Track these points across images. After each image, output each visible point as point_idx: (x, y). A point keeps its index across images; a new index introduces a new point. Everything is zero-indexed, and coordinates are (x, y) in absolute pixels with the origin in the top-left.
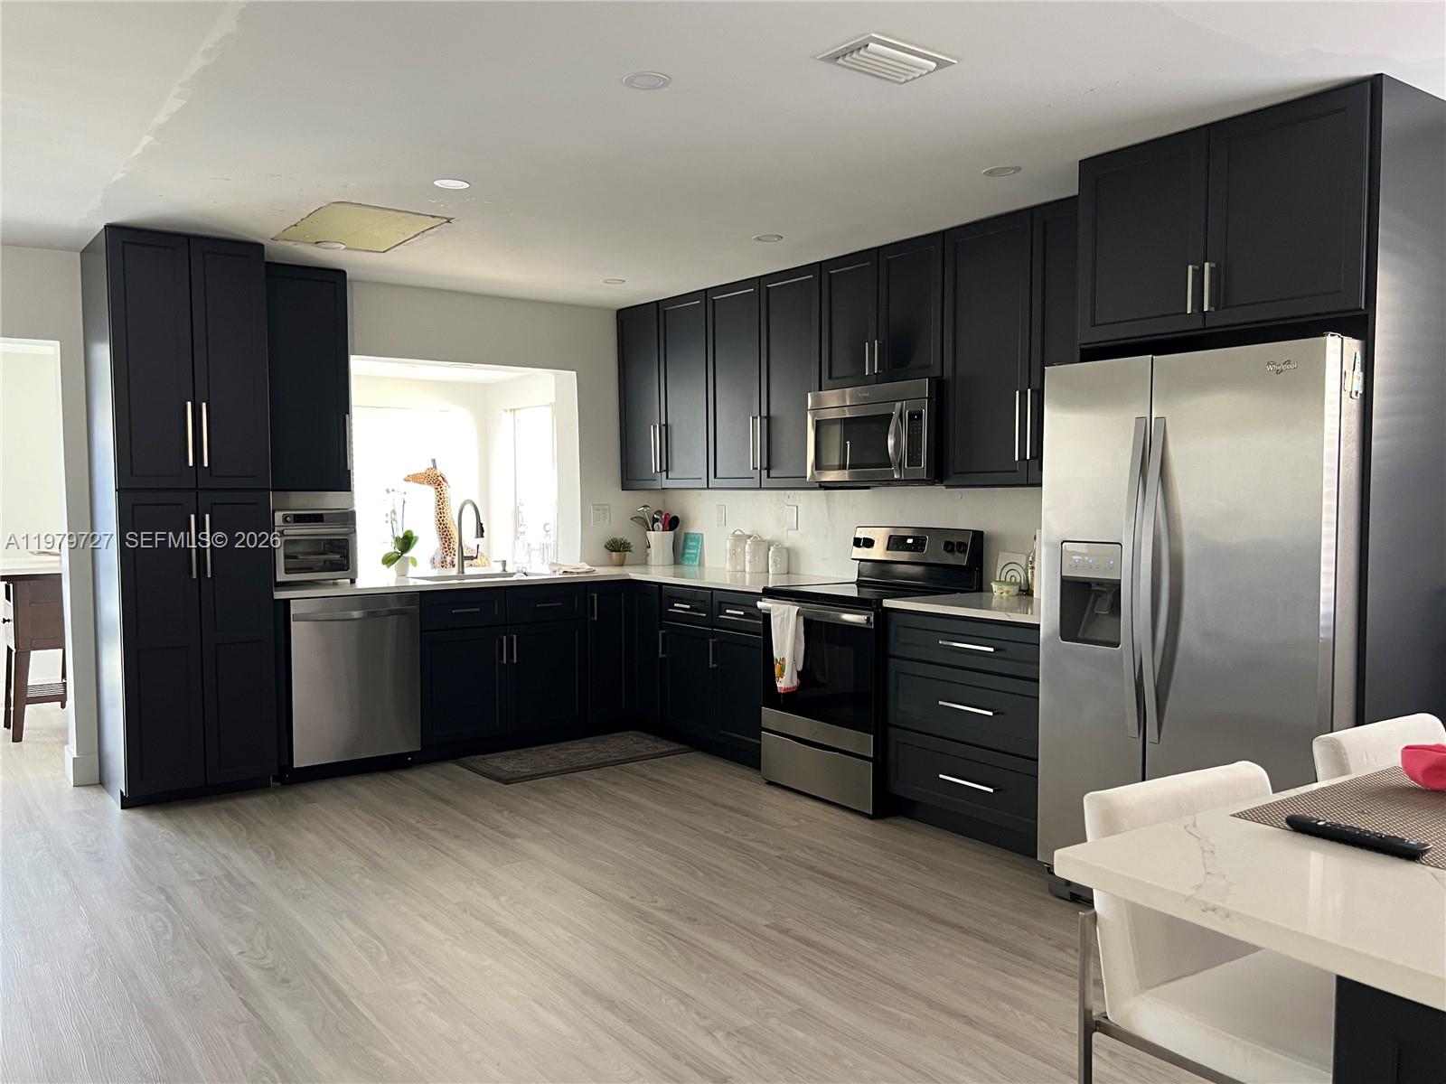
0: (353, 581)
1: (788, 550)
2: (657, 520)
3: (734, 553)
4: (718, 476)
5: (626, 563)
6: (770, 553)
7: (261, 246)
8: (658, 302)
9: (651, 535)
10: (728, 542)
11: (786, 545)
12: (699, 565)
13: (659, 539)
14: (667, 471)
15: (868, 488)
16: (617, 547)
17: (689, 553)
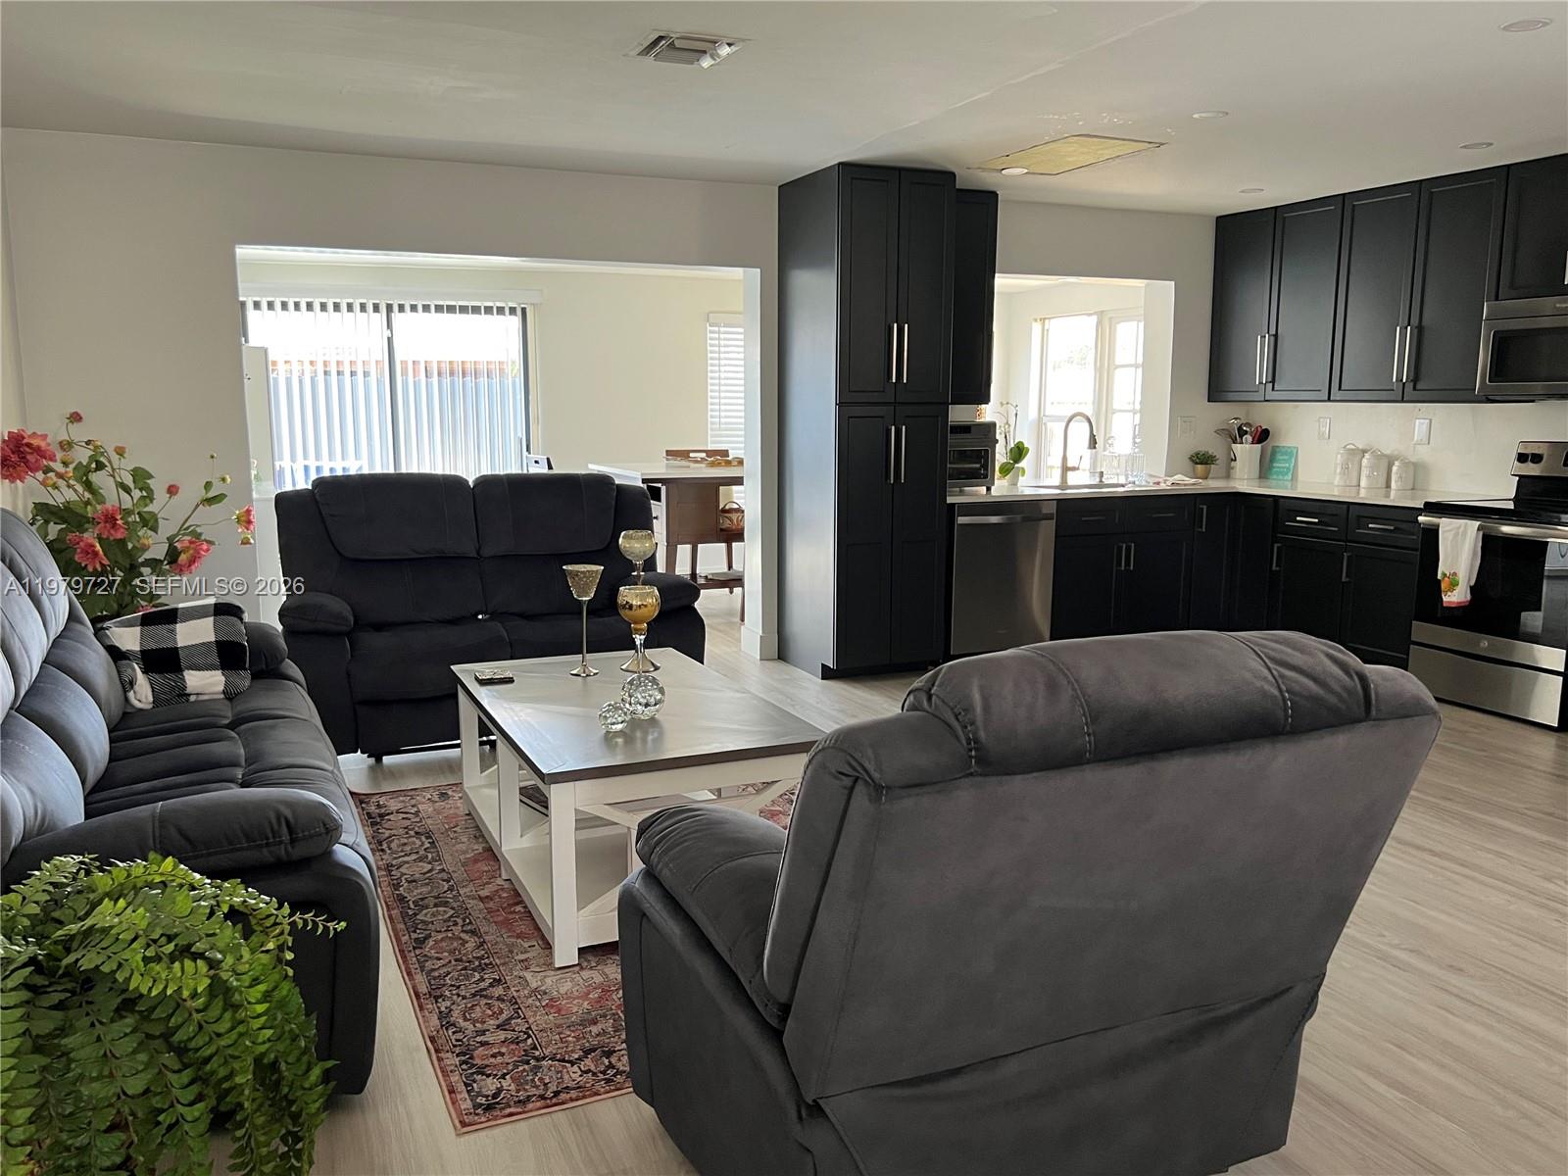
0: (989, 489)
1: (1415, 465)
2: (1246, 432)
3: (1345, 469)
4: (1343, 388)
5: (1211, 476)
6: (1395, 469)
7: (953, 174)
8: (1276, 208)
9: (1237, 448)
10: (1339, 456)
11: (1413, 460)
12: (1292, 479)
13: (1246, 452)
14: (1273, 382)
15: (1533, 401)
16: (1202, 460)
17: (1278, 467)
